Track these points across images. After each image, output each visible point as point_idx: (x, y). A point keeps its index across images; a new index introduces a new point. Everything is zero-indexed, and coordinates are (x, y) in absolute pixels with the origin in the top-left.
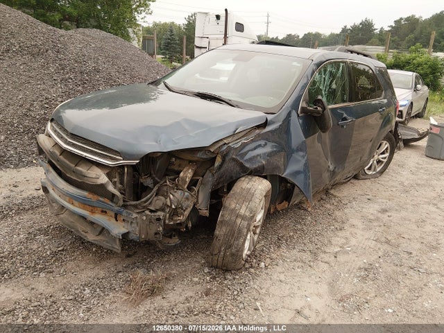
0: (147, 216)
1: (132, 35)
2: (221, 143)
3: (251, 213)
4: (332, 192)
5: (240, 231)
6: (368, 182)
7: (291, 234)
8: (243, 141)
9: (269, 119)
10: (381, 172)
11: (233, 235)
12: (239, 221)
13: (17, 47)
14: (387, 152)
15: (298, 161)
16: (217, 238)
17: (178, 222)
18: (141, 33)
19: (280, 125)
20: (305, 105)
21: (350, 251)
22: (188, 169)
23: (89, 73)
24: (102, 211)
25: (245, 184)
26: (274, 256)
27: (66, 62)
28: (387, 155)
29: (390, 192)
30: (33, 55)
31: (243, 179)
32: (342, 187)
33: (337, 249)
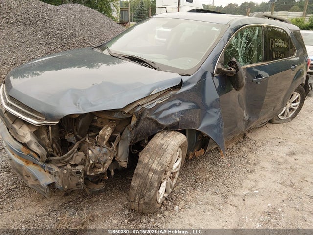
0: (67, 170)
1: (112, 8)
2: (136, 105)
3: (162, 168)
4: (249, 135)
5: (151, 184)
6: (281, 126)
7: (208, 176)
8: (157, 102)
9: (184, 81)
10: (293, 118)
11: (145, 187)
12: (150, 175)
13: (14, 20)
14: (298, 101)
15: (212, 116)
16: (132, 188)
17: (99, 173)
18: (119, 5)
19: (195, 86)
20: (220, 66)
21: (258, 193)
22: (107, 128)
23: (67, 38)
24: (34, 163)
25: (159, 140)
26: (189, 198)
27: (50, 30)
28: (298, 103)
29: (299, 136)
30: (26, 25)
31: (159, 134)
32: (258, 131)
33: (246, 192)
